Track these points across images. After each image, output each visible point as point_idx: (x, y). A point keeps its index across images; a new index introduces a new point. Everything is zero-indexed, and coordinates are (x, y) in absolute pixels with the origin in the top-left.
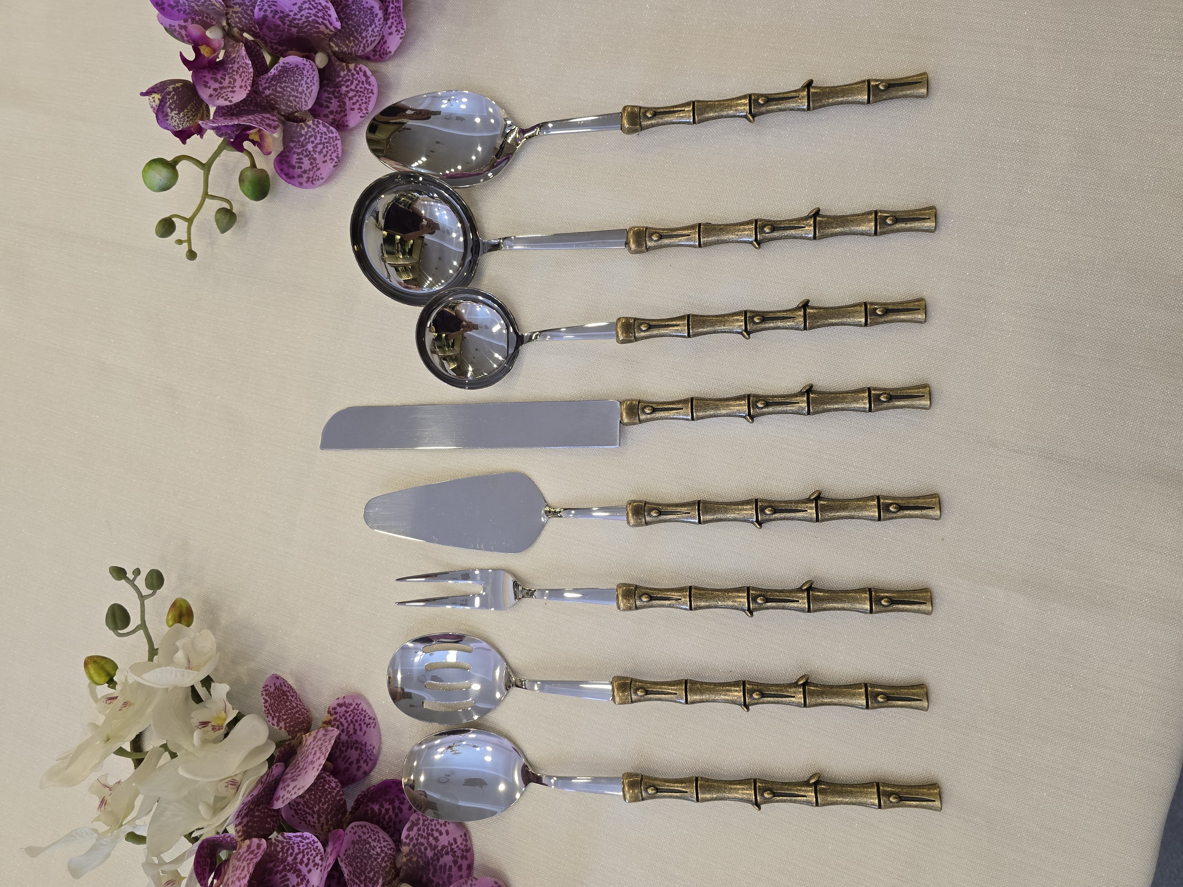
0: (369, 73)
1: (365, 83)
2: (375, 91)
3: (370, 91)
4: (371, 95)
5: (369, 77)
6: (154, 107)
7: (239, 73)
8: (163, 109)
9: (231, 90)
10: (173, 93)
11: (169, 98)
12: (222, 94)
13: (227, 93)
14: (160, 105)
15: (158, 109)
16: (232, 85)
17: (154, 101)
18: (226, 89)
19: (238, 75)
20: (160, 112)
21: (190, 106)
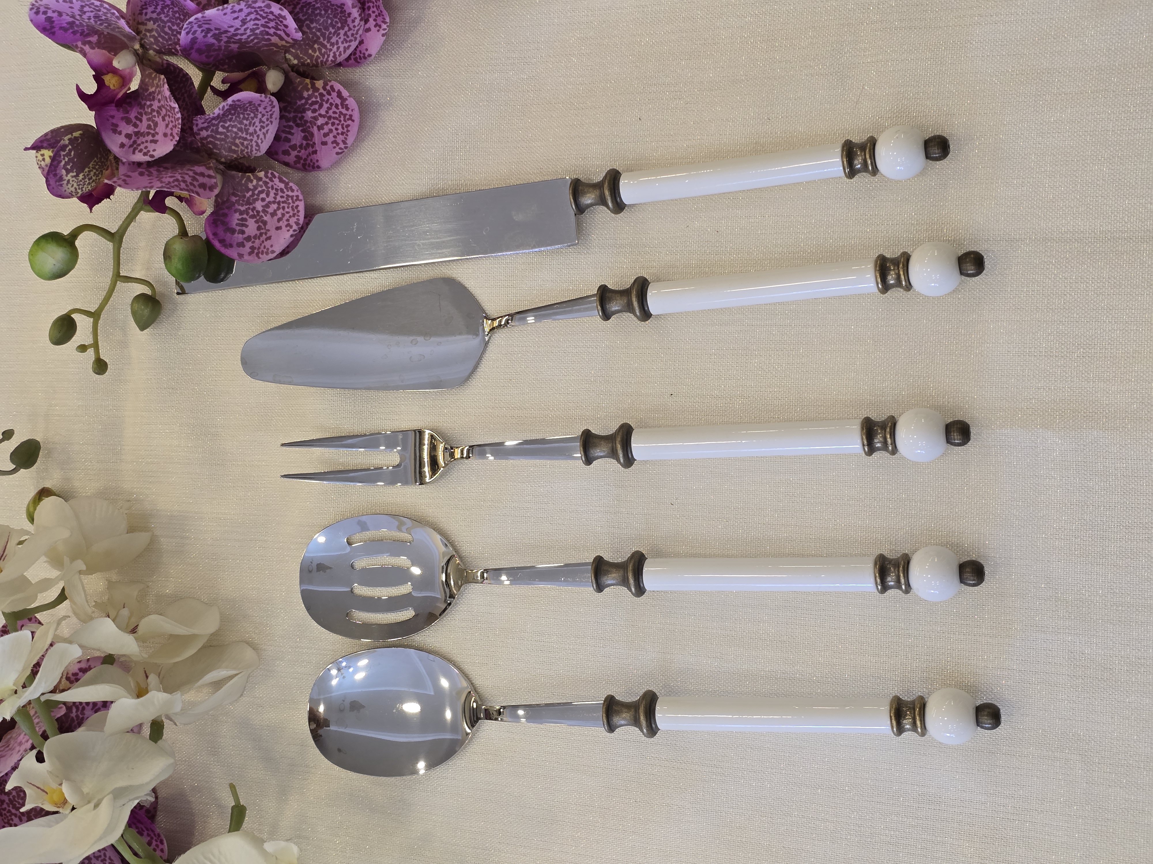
0: (346, 95)
1: (340, 107)
2: (356, 116)
3: (347, 117)
4: (349, 122)
5: (347, 100)
6: (43, 168)
7: (160, 115)
8: (56, 170)
9: (152, 138)
10: (70, 147)
11: (63, 155)
12: (139, 145)
13: (146, 144)
14: (51, 164)
15: (48, 171)
16: (152, 132)
17: (44, 160)
18: (144, 137)
19: (160, 117)
20: (51, 176)
21: (92, 163)
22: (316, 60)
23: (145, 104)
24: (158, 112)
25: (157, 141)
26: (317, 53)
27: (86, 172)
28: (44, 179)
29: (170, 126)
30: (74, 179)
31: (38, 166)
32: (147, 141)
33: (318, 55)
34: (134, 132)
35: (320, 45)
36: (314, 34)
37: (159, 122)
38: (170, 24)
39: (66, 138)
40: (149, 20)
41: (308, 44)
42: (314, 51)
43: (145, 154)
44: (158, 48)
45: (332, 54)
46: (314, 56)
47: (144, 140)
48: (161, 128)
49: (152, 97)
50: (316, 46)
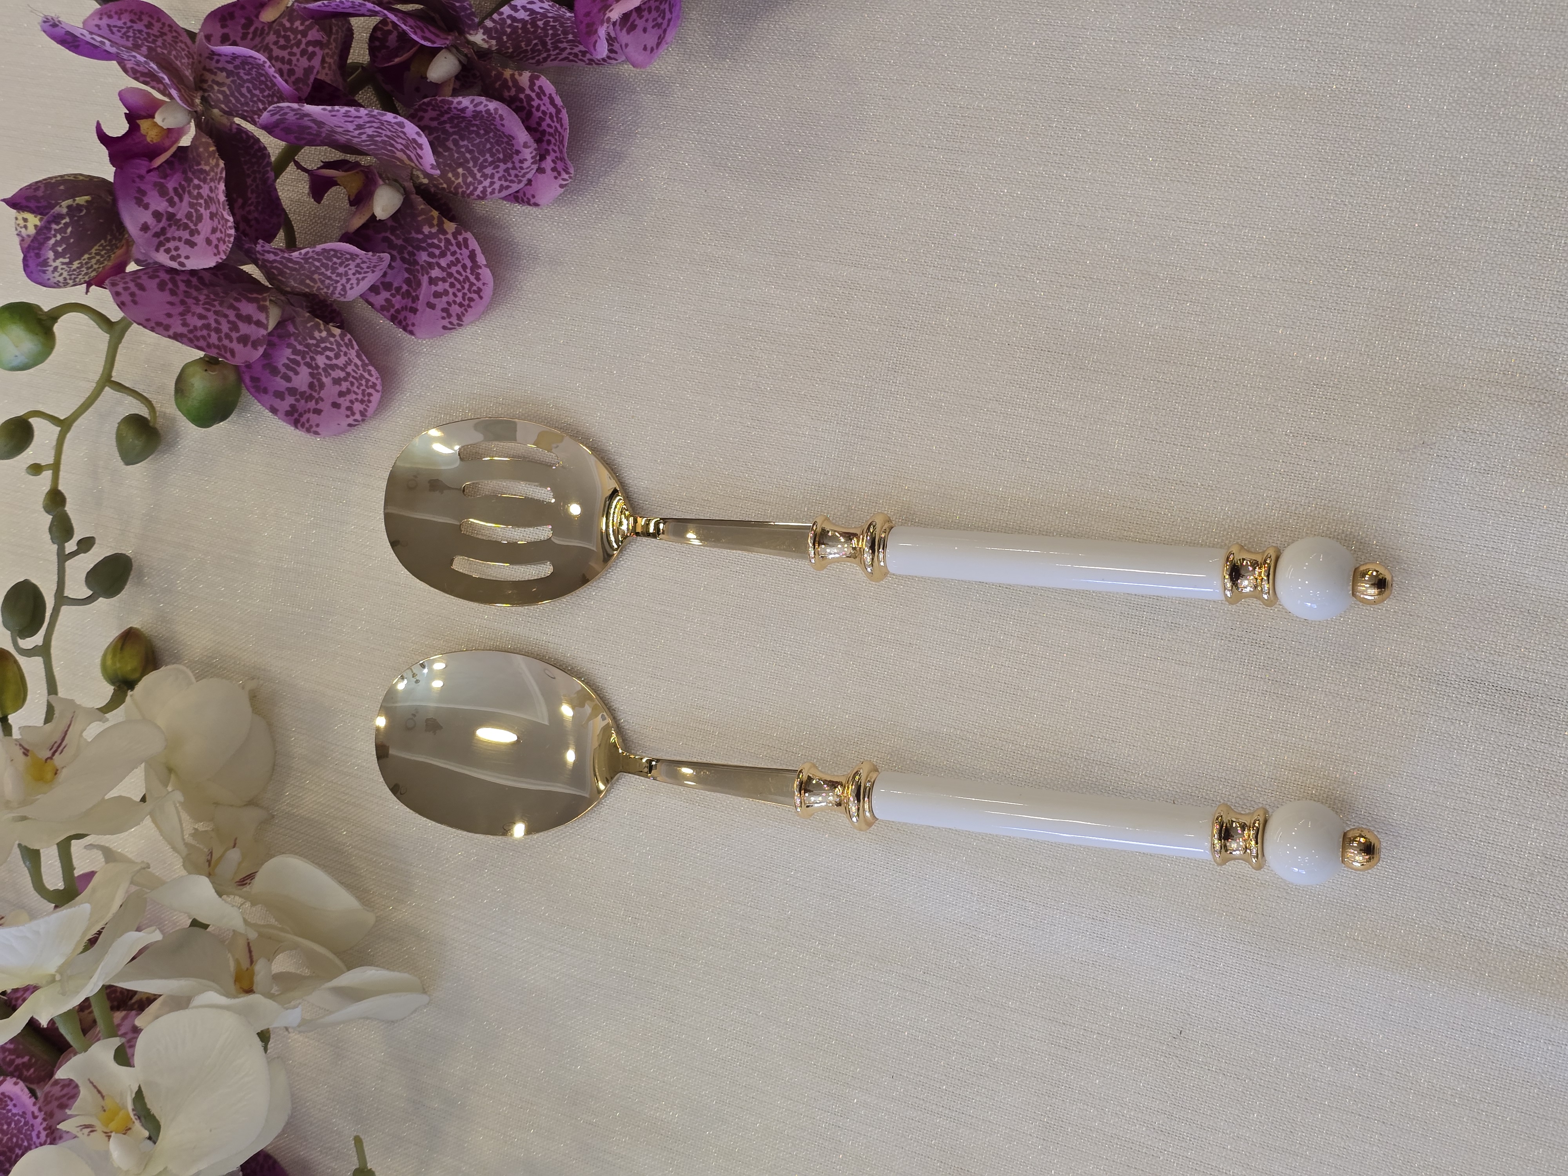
0: (481, 259)
1: (468, 271)
2: (488, 292)
3: (475, 288)
4: (475, 296)
5: (480, 268)
6: (22, 237)
7: (209, 208)
8: (40, 249)
9: (188, 237)
10: (67, 220)
11: (55, 230)
12: (168, 240)
13: (177, 243)
14: (34, 237)
15: (29, 246)
16: (191, 225)
17: (26, 227)
18: (178, 229)
19: (208, 211)
20: (32, 254)
21: (96, 247)
22: (456, 188)
23: (191, 180)
24: (205, 201)
25: (196, 244)
26: (460, 180)
27: (84, 260)
28: (21, 256)
29: (218, 235)
30: (64, 266)
31: (16, 232)
32: (180, 239)
33: (460, 183)
34: (168, 212)
35: (466, 170)
36: (463, 154)
37: (204, 217)
38: (250, 85)
39: (65, 204)
40: (222, 69)
41: (450, 166)
42: (457, 175)
43: (173, 258)
44: (226, 109)
45: (480, 188)
46: (454, 182)
47: (177, 234)
48: (205, 227)
49: (202, 175)
50: (460, 170)
